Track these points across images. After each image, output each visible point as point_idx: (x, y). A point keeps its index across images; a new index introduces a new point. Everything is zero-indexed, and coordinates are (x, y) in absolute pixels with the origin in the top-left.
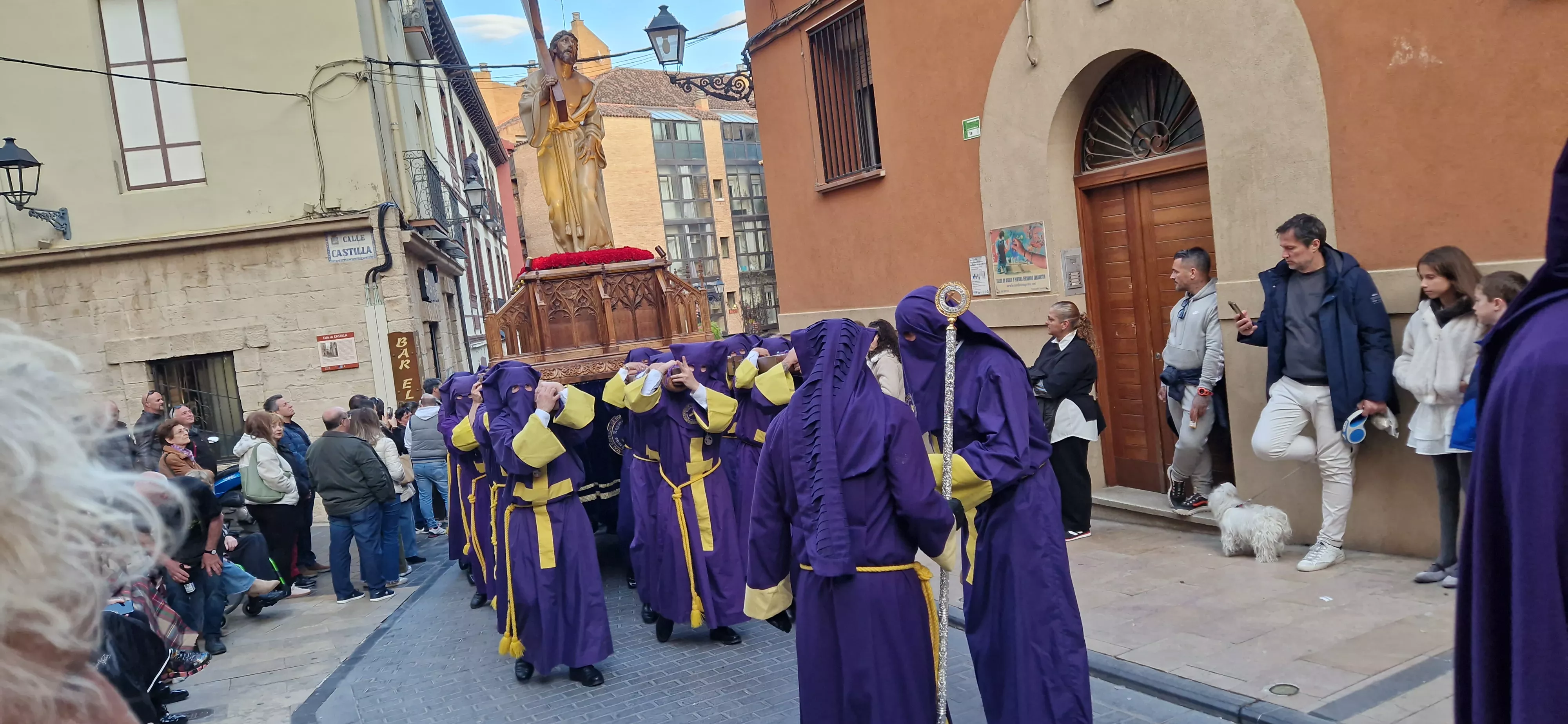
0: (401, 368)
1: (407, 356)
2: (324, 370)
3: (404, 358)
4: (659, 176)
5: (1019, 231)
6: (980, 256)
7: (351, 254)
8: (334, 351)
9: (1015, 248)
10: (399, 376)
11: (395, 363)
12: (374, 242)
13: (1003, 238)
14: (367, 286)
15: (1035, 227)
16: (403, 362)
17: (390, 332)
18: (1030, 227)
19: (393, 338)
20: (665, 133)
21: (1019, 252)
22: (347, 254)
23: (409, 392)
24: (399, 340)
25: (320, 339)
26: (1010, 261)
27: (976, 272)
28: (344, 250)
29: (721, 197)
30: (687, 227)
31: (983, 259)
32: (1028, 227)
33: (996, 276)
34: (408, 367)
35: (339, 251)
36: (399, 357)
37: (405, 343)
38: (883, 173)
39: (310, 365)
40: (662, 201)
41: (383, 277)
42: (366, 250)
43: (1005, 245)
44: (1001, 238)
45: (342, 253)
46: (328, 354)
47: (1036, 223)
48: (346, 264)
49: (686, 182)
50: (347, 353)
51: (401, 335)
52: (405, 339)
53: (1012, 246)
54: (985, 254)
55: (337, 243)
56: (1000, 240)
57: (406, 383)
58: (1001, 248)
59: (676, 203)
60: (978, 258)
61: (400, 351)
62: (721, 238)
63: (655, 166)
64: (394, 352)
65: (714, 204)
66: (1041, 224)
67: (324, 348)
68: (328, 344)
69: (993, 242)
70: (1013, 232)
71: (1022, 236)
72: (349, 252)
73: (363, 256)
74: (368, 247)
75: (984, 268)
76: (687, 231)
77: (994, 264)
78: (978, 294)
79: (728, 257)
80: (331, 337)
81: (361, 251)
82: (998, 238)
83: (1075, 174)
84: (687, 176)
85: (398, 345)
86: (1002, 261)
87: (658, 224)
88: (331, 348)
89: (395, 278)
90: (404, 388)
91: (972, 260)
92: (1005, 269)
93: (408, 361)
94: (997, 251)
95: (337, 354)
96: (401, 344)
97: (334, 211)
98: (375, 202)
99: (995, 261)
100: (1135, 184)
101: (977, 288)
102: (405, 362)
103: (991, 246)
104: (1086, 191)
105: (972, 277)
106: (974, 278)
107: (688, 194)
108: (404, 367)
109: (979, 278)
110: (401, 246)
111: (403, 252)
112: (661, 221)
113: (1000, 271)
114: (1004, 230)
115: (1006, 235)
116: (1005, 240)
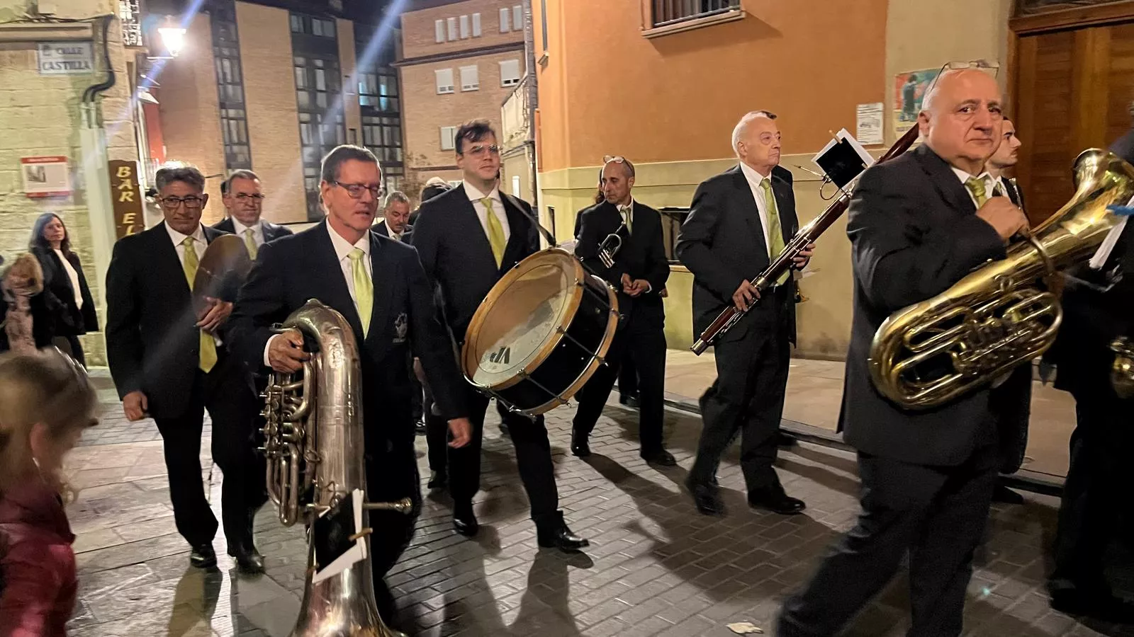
0: (122, 200)
1: (130, 187)
2: (29, 196)
3: (126, 189)
4: (295, 66)
6: (875, 101)
7: (66, 68)
8: (42, 176)
10: (119, 209)
11: (116, 194)
12: (93, 58)
13: (914, 82)
14: (83, 106)
16: (124, 194)
17: (111, 159)
19: (113, 166)
20: (302, 26)
22: (59, 66)
23: (130, 228)
24: (121, 169)
25: (25, 161)
27: (866, 121)
28: (57, 63)
29: (352, 91)
30: (319, 116)
31: (880, 106)
34: (130, 200)
35: (51, 63)
36: (121, 188)
37: (128, 173)
38: (743, 15)
39: (12, 191)
40: (298, 89)
41: (105, 97)
42: (83, 65)
43: (916, 90)
44: (911, 81)
45: (55, 66)
46: (35, 179)
48: (58, 79)
49: (320, 74)
50: (57, 178)
51: (124, 164)
52: (128, 168)
54: (883, 100)
55: (49, 55)
56: (910, 84)
57: (127, 218)
58: (909, 94)
59: (310, 93)
60: (872, 106)
61: (120, 181)
62: (351, 130)
63: (291, 56)
64: (115, 182)
65: (344, 98)
67: (29, 173)
68: (34, 167)
70: (930, 76)
72: (62, 65)
73: (82, 71)
74: (86, 63)
75: (879, 117)
76: (320, 119)
80: (37, 160)
81: (77, 65)
82: (907, 82)
83: (1010, 17)
84: (320, 68)
85: (119, 175)
86: (909, 107)
87: (293, 111)
88: (39, 172)
89: (119, 99)
90: (125, 222)
91: (861, 107)
92: (911, 116)
93: (131, 193)
94: (902, 97)
95: (44, 180)
96: (123, 174)
97: (47, 18)
98: (97, 12)
99: (898, 108)
100: (1090, 29)
101: (865, 137)
102: (127, 195)
103: (894, 92)
104: (1021, 35)
105: (858, 126)
106: (861, 126)
107: (321, 85)
108: (126, 200)
109: (870, 127)
110: (125, 65)
111: (126, 71)
112: (295, 107)
113: (903, 119)
114: (915, 74)
115: (919, 79)
116: (918, 83)
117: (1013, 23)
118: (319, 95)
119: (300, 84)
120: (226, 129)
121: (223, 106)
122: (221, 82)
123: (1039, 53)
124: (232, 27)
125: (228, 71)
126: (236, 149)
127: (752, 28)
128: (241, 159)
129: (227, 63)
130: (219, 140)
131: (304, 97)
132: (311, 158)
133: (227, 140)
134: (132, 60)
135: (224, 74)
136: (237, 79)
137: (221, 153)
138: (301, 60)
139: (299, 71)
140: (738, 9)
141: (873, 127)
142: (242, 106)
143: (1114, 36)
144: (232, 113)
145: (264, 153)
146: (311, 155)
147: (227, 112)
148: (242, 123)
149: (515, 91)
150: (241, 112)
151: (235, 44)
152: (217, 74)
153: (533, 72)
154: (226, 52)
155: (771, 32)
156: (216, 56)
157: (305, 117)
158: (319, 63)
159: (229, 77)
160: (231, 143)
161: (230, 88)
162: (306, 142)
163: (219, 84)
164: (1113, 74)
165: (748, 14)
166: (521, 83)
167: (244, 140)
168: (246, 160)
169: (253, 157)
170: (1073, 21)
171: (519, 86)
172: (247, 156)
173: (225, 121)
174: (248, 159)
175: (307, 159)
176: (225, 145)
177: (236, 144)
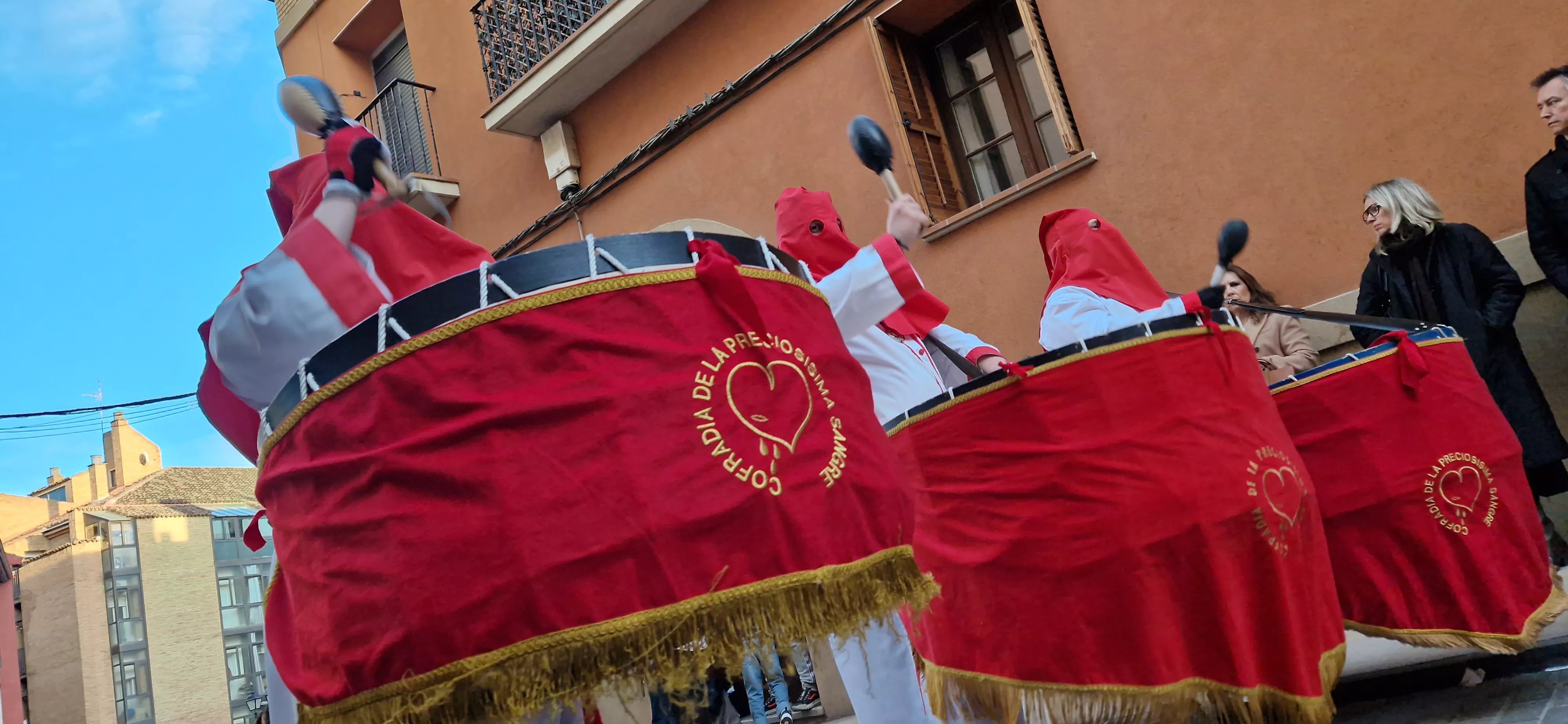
4: (219, 580)
20: (228, 531)
40: (222, 608)
49: (254, 583)
59: (240, 608)
63: (213, 569)
84: (254, 576)
87: (215, 636)
107: (253, 598)
118: (252, 609)
119: (226, 599)
120: (119, 679)
121: (115, 651)
122: (115, 621)
124: (133, 553)
125: (123, 605)
126: (132, 703)
128: (139, 714)
129: (122, 599)
130: (110, 696)
132: (242, 693)
133: (120, 697)
135: (120, 610)
136: (137, 614)
137: (110, 712)
138: (226, 572)
139: (224, 585)
142: (143, 647)
144: (128, 658)
145: (174, 700)
146: (241, 689)
147: (121, 657)
148: (142, 668)
150: (142, 656)
151: (135, 571)
152: (109, 611)
154: (122, 583)
156: (106, 591)
157: (233, 642)
158: (250, 572)
159: (125, 615)
160: (125, 698)
161: (127, 625)
162: (235, 673)
163: (110, 625)
168: (147, 715)
173: (118, 669)
174: (150, 714)
175: (235, 695)
176: (117, 702)
177: (132, 697)
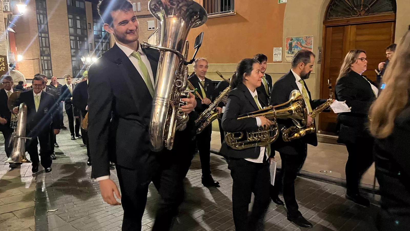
1: (4, 66)
3: (2, 66)
4: (69, 18)
5: (300, 39)
6: (279, 47)
9: (298, 45)
13: (292, 41)
15: (308, 38)
16: (2, 68)
18: (306, 38)
20: (71, 3)
21: (299, 46)
26: (294, 50)
27: (276, 53)
29: (91, 29)
30: (78, 38)
31: (281, 48)
32: (306, 37)
33: (286, 55)
34: (4, 70)
37: (3, 60)
38: (235, 14)
40: (69, 27)
43: (293, 44)
44: (291, 41)
47: (310, 36)
49: (78, 22)
51: (2, 56)
52: (3, 58)
53: (296, 44)
54: (282, 46)
56: (291, 42)
58: (291, 45)
59: (74, 29)
60: (278, 48)
61: (1, 63)
62: (90, 43)
63: (67, 15)
65: (88, 32)
66: (312, 37)
69: (287, 42)
70: (298, 39)
71: (302, 41)
75: (281, 52)
76: (78, 39)
77: (286, 50)
78: (276, 61)
79: (92, 50)
82: (290, 41)
83: (324, 20)
84: (79, 20)
86: (290, 49)
87: (67, 35)
89: (1, 32)
91: (275, 48)
92: (291, 52)
93: (4, 68)
94: (288, 46)
99: (287, 49)
100: (350, 26)
101: (276, 59)
102: (3, 68)
103: (286, 44)
104: (327, 27)
105: (274, 55)
106: (275, 55)
107: (79, 26)
108: (2, 70)
109: (277, 55)
110: (4, 19)
111: (4, 22)
112: (69, 34)
113: (288, 53)
114: (293, 38)
115: (294, 40)
116: (293, 42)
117: (324, 23)
118: (78, 30)
119: (70, 25)
120: (41, 41)
121: (40, 32)
122: (39, 23)
123: (332, 33)
124: (44, 3)
125: (42, 19)
126: (44, 49)
127: (238, 18)
128: (46, 53)
129: (41, 16)
130: (38, 45)
131: (72, 30)
132: (74, 54)
133: (41, 45)
134: (6, 17)
135: (40, 20)
136: (46, 23)
137: (38, 50)
138: (71, 16)
139: (70, 20)
140: (234, 11)
141: (279, 55)
142: (47, 33)
143: (357, 29)
144: (43, 35)
145: (55, 51)
146: (74, 53)
147: (41, 35)
148: (47, 39)
149: (153, 34)
150: (47, 35)
151: (45, 9)
152: (38, 20)
153: (160, 28)
154: (41, 12)
155: (245, 20)
156: (37, 14)
157: (73, 38)
158: (78, 18)
159: (42, 21)
160: (43, 47)
161: (42, 25)
162: (72, 47)
163: (38, 24)
164: (356, 41)
165: (237, 13)
166: (156, 31)
167: (48, 46)
169: (51, 52)
170: (344, 23)
171: (155, 32)
172: (49, 51)
173: (40, 38)
174: (49, 53)
175: (73, 54)
176: (40, 47)
177: (44, 47)
